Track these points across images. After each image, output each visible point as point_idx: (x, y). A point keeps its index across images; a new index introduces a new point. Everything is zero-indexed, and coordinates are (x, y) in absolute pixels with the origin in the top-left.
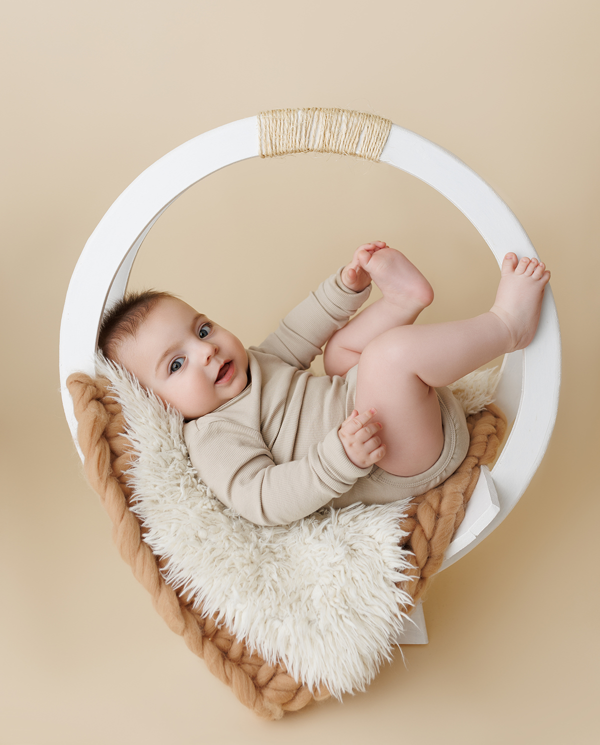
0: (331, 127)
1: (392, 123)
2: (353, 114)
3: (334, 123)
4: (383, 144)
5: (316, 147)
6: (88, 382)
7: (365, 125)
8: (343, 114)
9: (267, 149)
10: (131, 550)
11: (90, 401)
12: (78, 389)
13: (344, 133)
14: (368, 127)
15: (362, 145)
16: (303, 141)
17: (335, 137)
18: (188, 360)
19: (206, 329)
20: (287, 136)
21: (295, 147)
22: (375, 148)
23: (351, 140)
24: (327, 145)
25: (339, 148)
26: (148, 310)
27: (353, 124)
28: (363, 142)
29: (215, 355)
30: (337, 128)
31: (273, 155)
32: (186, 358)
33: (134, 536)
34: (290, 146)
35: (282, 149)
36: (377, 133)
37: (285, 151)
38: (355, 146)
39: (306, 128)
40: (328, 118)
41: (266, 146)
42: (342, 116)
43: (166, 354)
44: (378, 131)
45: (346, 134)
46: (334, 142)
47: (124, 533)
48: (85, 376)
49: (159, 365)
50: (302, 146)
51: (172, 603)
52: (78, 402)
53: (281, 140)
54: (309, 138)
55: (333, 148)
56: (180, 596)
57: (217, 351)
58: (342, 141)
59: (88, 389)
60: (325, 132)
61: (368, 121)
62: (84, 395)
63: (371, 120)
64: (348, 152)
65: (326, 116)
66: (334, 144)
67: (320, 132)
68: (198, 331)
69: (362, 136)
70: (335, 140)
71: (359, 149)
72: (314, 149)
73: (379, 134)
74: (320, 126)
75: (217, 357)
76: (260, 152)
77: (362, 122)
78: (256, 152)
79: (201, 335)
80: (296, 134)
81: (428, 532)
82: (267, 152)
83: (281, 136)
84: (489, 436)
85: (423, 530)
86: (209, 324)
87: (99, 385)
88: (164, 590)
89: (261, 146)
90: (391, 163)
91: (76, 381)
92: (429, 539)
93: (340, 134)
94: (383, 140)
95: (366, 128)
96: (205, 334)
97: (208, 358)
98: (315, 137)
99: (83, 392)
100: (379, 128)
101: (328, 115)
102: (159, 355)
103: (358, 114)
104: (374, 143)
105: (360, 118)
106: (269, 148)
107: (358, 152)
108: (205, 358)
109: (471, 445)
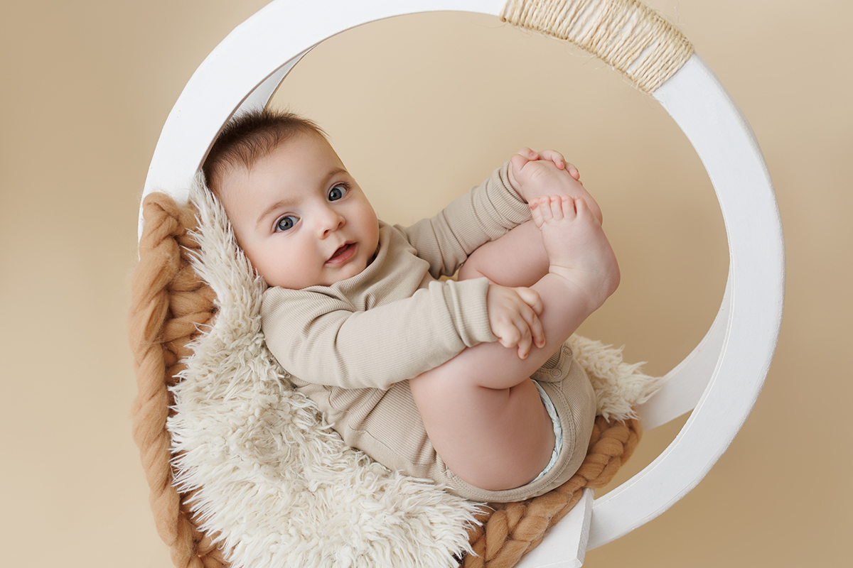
0: (611, 22)
1: (694, 52)
2: (649, 17)
3: (618, 19)
4: (668, 77)
5: (578, 39)
6: (171, 211)
7: (657, 39)
8: (635, 10)
9: (513, 14)
10: (147, 436)
11: (164, 238)
12: (156, 216)
13: (624, 39)
14: (659, 45)
15: (639, 66)
16: (565, 23)
17: (610, 38)
18: (302, 223)
19: (342, 189)
20: (547, 8)
21: (551, 28)
22: (654, 78)
23: (628, 51)
24: (594, 44)
25: (607, 55)
26: (278, 141)
27: (642, 30)
28: (642, 62)
29: (336, 230)
30: (617, 28)
31: (517, 24)
32: (300, 220)
33: (158, 423)
34: (546, 23)
35: (533, 22)
36: (668, 58)
37: (536, 26)
38: (629, 62)
39: (577, 8)
40: (613, 7)
41: (514, 10)
42: (632, 13)
43: (275, 207)
44: (669, 56)
45: (626, 41)
46: (605, 45)
47: (148, 416)
48: (171, 202)
49: (263, 217)
50: (561, 31)
51: (170, 511)
52: (149, 235)
53: (537, 10)
54: (575, 23)
55: (600, 52)
56: (184, 503)
57: (341, 226)
58: (616, 48)
59: (167, 221)
60: (599, 25)
61: (663, 35)
62: (160, 229)
63: (668, 37)
64: (617, 66)
65: (612, 5)
66: (604, 47)
67: (593, 23)
68: (328, 189)
69: (646, 54)
70: (608, 42)
71: (633, 68)
72: (574, 40)
73: (669, 61)
74: (598, 13)
75: (339, 233)
76: (503, 13)
77: (654, 34)
78: (497, 11)
79: (332, 195)
80: (561, 11)
81: (490, 554)
82: (511, 17)
83: (540, 5)
84: (612, 458)
85: (485, 549)
86: (347, 186)
87: (183, 219)
88: (168, 492)
89: (507, 6)
90: (664, 105)
91: (155, 204)
92: (487, 560)
93: (618, 38)
94: (670, 71)
95: (657, 44)
96: (338, 195)
97: (326, 231)
98: (583, 26)
99: (159, 224)
100: (674, 52)
101: (614, 4)
102: (267, 204)
103: (655, 19)
104: (656, 70)
105: (655, 26)
106: (517, 13)
107: (629, 72)
108: (323, 230)
109: (585, 461)
